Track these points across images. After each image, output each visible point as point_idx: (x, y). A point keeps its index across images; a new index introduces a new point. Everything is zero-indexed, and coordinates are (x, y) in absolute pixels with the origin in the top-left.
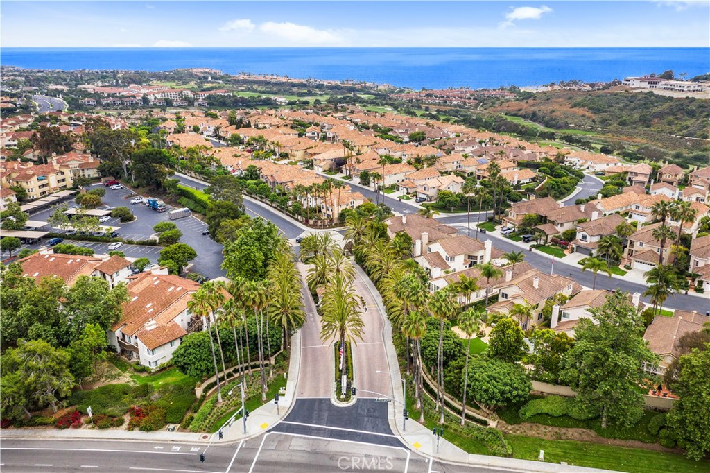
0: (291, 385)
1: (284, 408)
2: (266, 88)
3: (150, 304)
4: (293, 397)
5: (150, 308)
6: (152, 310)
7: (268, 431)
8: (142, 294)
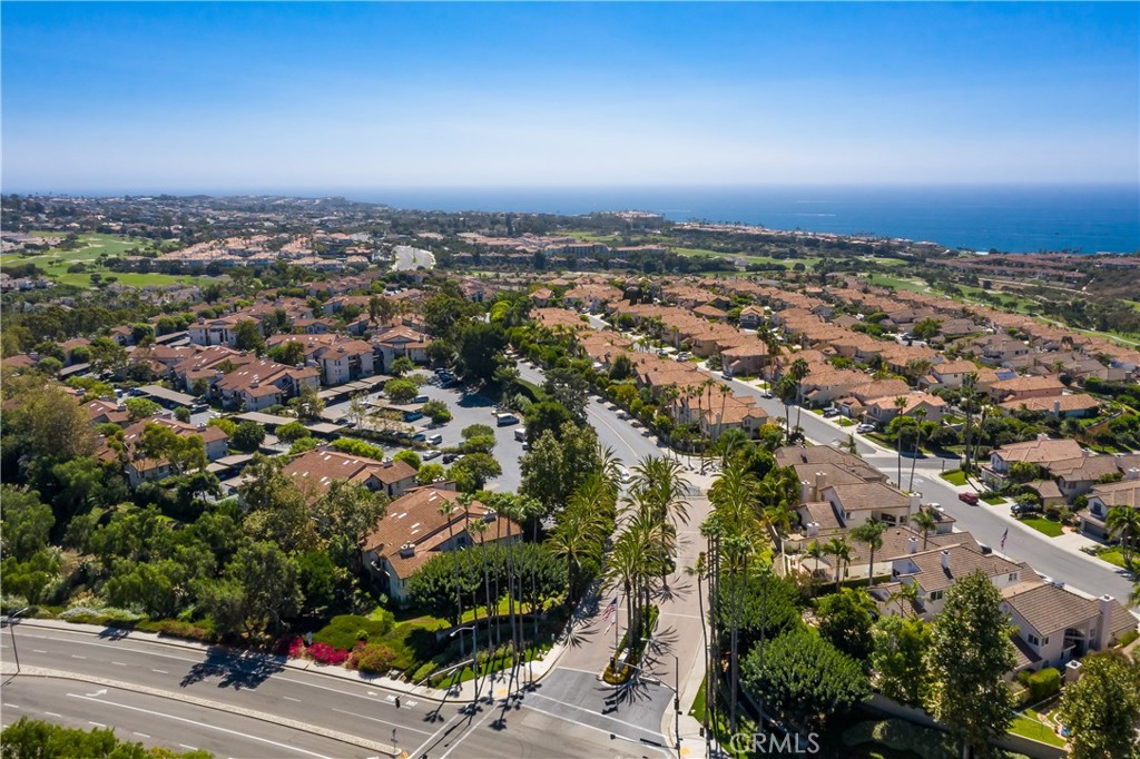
0: (556, 651)
2: (726, 244)
3: (417, 524)
4: (553, 664)
5: (415, 529)
6: (417, 531)
8: (413, 511)
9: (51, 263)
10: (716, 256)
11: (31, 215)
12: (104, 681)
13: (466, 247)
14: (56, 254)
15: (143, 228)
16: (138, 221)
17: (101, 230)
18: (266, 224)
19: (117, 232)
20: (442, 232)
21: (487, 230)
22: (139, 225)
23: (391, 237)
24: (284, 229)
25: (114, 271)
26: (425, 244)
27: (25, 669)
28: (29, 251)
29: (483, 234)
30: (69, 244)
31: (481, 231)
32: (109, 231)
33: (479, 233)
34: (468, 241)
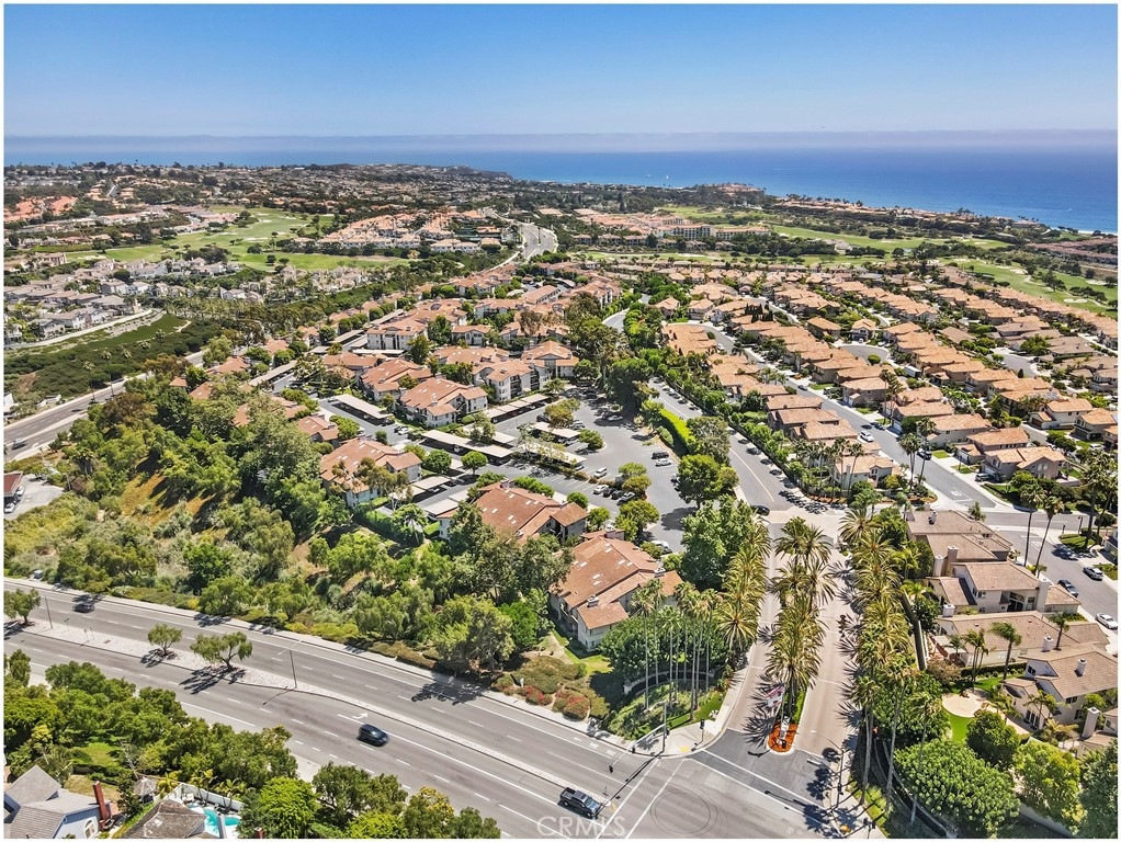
0: (725, 710)
1: (710, 735)
2: (825, 222)
3: (598, 575)
4: (724, 725)
5: (597, 579)
6: (598, 582)
7: (687, 757)
8: (592, 561)
9: (232, 242)
10: (817, 237)
11: (207, 189)
12: (364, 704)
13: (583, 227)
14: (234, 232)
15: (302, 203)
16: (298, 196)
17: (269, 205)
18: (405, 197)
19: (280, 207)
20: (561, 207)
21: (600, 206)
22: (300, 200)
23: (516, 212)
24: (420, 204)
25: (285, 251)
26: (547, 222)
27: (302, 686)
28: (212, 229)
29: (597, 210)
30: (243, 221)
31: (595, 206)
32: (274, 206)
33: (593, 209)
34: (585, 219)
